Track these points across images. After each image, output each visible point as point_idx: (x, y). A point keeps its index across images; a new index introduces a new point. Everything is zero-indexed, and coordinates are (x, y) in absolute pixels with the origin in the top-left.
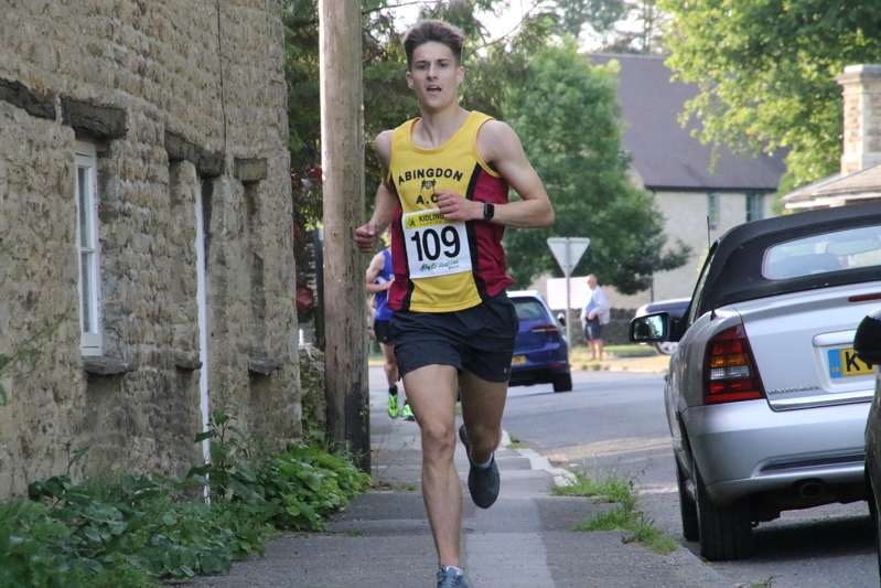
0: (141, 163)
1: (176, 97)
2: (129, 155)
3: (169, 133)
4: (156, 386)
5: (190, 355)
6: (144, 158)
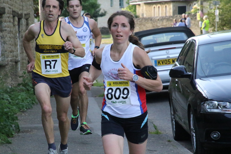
0: (8, 19)
1: (14, 3)
2: (6, 17)
3: (13, 11)
4: (11, 66)
5: (17, 59)
6: (9, 17)
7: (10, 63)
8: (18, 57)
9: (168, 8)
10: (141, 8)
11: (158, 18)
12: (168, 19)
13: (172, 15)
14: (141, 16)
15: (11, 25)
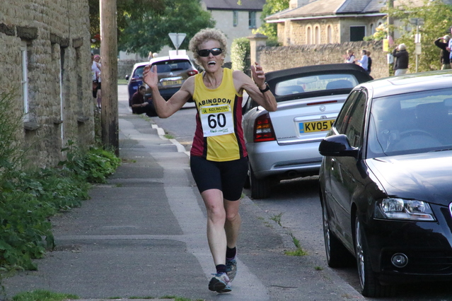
1: (54, 20)
2: (38, 45)
3: (51, 34)
4: (47, 131)
5: (58, 118)
6: (43, 45)
7: (44, 125)
8: (60, 115)
9: (332, 30)
10: (286, 29)
11: (315, 47)
12: (332, 49)
13: (339, 42)
14: (285, 44)
15: (48, 58)
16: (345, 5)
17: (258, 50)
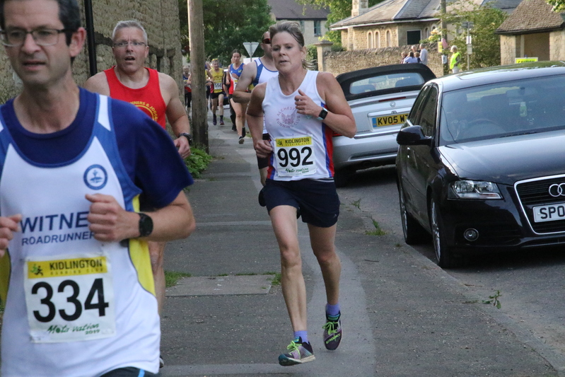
9: (391, 35)
10: (349, 35)
11: (376, 51)
12: (392, 52)
13: (397, 45)
14: (348, 49)
16: (402, 12)
17: (324, 55)
